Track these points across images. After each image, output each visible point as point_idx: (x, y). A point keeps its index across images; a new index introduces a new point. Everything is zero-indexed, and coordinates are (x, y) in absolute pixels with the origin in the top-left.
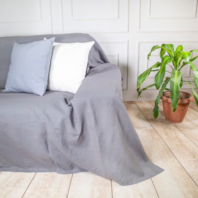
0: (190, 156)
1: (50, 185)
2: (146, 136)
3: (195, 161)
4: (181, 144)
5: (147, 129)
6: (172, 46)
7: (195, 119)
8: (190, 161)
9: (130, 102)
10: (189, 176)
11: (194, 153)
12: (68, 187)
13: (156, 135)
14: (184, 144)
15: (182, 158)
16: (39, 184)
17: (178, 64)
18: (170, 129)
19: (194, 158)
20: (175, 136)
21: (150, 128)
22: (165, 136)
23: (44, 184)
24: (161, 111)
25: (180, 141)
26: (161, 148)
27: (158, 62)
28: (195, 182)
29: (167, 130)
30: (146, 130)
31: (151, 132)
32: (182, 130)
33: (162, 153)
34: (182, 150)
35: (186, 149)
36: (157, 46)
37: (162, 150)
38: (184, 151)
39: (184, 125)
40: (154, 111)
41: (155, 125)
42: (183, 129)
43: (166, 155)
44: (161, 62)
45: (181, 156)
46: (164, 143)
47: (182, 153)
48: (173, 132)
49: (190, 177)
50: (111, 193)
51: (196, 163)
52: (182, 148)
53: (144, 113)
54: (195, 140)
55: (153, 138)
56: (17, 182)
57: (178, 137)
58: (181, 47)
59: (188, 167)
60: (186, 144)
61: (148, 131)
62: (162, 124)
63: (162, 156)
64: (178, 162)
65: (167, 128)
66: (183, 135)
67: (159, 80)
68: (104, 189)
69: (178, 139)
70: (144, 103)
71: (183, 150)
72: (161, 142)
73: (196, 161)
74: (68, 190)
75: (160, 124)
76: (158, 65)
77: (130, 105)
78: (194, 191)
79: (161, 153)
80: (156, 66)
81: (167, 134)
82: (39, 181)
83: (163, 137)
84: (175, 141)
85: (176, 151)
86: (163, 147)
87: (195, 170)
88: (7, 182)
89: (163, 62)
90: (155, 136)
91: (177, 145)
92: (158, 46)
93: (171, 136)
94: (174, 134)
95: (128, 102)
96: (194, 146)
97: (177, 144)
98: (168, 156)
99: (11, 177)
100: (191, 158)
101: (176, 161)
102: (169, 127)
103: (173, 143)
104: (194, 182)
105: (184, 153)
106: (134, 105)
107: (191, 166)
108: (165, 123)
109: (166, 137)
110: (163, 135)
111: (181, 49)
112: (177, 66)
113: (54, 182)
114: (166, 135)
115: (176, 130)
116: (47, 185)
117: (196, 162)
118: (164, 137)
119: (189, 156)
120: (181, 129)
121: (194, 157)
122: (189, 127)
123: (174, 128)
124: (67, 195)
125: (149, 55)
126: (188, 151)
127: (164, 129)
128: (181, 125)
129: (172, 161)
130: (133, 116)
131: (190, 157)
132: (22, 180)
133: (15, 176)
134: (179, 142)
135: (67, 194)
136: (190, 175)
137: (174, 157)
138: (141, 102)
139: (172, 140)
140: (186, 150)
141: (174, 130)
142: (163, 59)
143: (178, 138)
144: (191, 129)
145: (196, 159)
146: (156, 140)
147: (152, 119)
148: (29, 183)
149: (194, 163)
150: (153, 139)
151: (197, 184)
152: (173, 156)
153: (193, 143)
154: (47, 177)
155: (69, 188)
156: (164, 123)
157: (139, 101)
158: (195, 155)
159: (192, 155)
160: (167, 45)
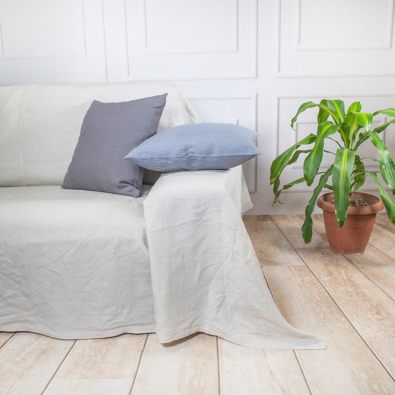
0: (372, 310)
1: (103, 358)
2: (290, 277)
3: (379, 320)
4: (355, 292)
5: (293, 266)
6: (340, 103)
7: (391, 248)
8: (370, 319)
9: (262, 218)
10: (364, 343)
11: (380, 305)
12: (138, 361)
13: (308, 276)
14: (362, 290)
15: (354, 315)
16: (82, 356)
17: (351, 138)
18: (337, 265)
19: (379, 315)
20: (345, 277)
21: (298, 264)
22: (326, 277)
23: (92, 356)
24: (322, 234)
25: (354, 286)
26: (317, 297)
27: (312, 134)
28: (374, 354)
29: (331, 267)
30: (289, 267)
31: (300, 270)
32: (361, 268)
33: (318, 305)
34: (357, 300)
35: (365, 300)
36: (311, 102)
37: (318, 301)
38: (360, 303)
39: (367, 258)
40: (305, 227)
41: (308, 258)
42: (362, 265)
43: (324, 309)
44: (316, 135)
45: (353, 311)
46: (323, 290)
47: (356, 306)
48: (342, 272)
49: (366, 345)
50: (217, 369)
51: (381, 324)
52: (357, 297)
53: (289, 236)
54: (384, 284)
55: (302, 281)
56: (43, 353)
57: (353, 279)
58: (358, 106)
59: (365, 329)
60: (366, 291)
61: (293, 269)
62: (322, 256)
63: (315, 310)
64: (347, 321)
65: (332, 263)
66: (362, 276)
67: (311, 167)
68: (204, 365)
69: (351, 283)
70: (290, 218)
71: (359, 301)
72: (317, 287)
73: (381, 319)
74: (137, 365)
75: (318, 257)
76: (312, 139)
77: (262, 222)
78: (371, 368)
79: (315, 305)
80: (307, 142)
81: (330, 274)
82: (84, 351)
83: (322, 279)
84: (344, 285)
85: (344, 303)
86: (320, 297)
87: (377, 334)
88: (24, 353)
89: (320, 134)
90: (306, 277)
91: (348, 292)
92: (312, 104)
93: (338, 278)
94: (343, 274)
95: (258, 216)
96: (381, 295)
97: (349, 290)
98: (328, 310)
99: (30, 345)
100: (372, 315)
101: (343, 319)
102: (336, 261)
103: (341, 289)
104: (372, 354)
105: (361, 306)
106: (269, 223)
107: (371, 328)
108: (329, 254)
109: (328, 279)
110: (322, 276)
111: (357, 108)
112: (348, 142)
113: (110, 352)
114: (328, 276)
115: (350, 266)
116: (99, 358)
117: (380, 322)
118: (324, 278)
119: (369, 312)
120: (360, 266)
121: (378, 313)
122: (375, 261)
123: (346, 263)
124: (134, 373)
125: (294, 120)
126: (367, 302)
127: (326, 265)
128: (361, 259)
129: (336, 319)
130: (265, 243)
131: (372, 313)
132: (50, 350)
133: (37, 344)
134: (352, 287)
135: (135, 371)
136: (367, 343)
137: (339, 313)
138: (284, 217)
139: (339, 284)
140: (365, 302)
141: (345, 267)
142: (320, 129)
143: (352, 281)
144: (379, 265)
145: (382, 315)
146: (307, 285)
147: (303, 248)
148: (65, 355)
149: (378, 323)
150: (301, 283)
151: (377, 356)
152: (338, 311)
153: (379, 289)
154: (97, 345)
155: (140, 362)
156: (326, 255)
157: (281, 215)
158: (380, 309)
159: (374, 310)
160: (331, 102)
